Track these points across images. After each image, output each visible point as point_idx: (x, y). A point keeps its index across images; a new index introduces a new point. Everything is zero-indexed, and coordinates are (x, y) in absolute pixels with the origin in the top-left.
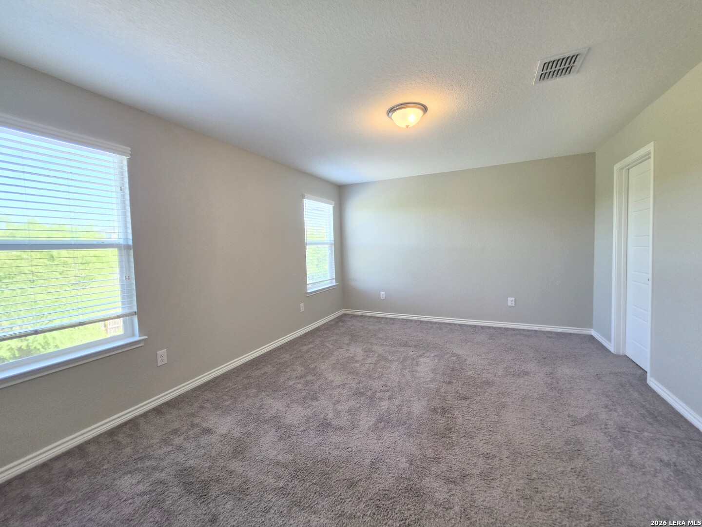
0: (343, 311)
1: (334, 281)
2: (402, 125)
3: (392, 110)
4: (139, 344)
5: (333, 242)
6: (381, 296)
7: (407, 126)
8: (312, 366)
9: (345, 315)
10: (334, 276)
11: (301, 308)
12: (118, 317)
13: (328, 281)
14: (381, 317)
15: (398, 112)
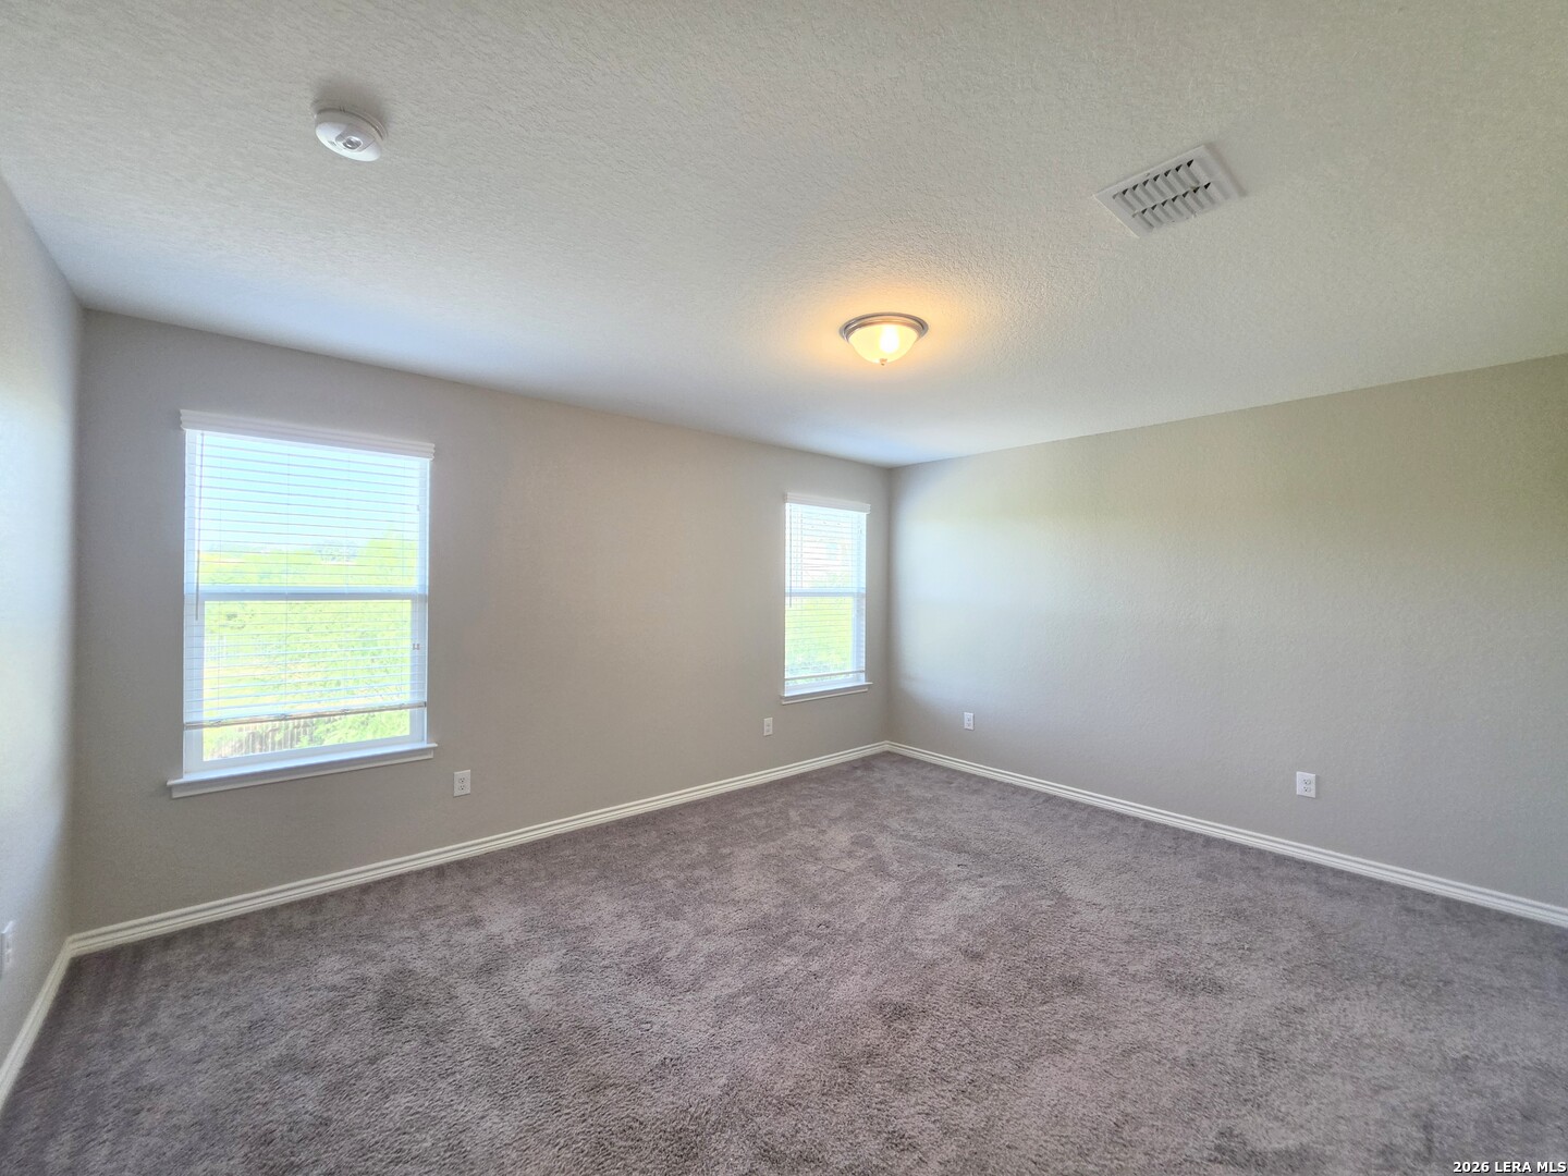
0: (886, 746)
1: (863, 676)
2: (874, 358)
3: (847, 329)
4: (426, 754)
5: (864, 592)
6: (966, 722)
7: (883, 361)
8: (726, 851)
9: (888, 753)
10: (864, 665)
11: (766, 728)
12: (401, 707)
13: (851, 675)
14: (959, 772)
15: (858, 332)
